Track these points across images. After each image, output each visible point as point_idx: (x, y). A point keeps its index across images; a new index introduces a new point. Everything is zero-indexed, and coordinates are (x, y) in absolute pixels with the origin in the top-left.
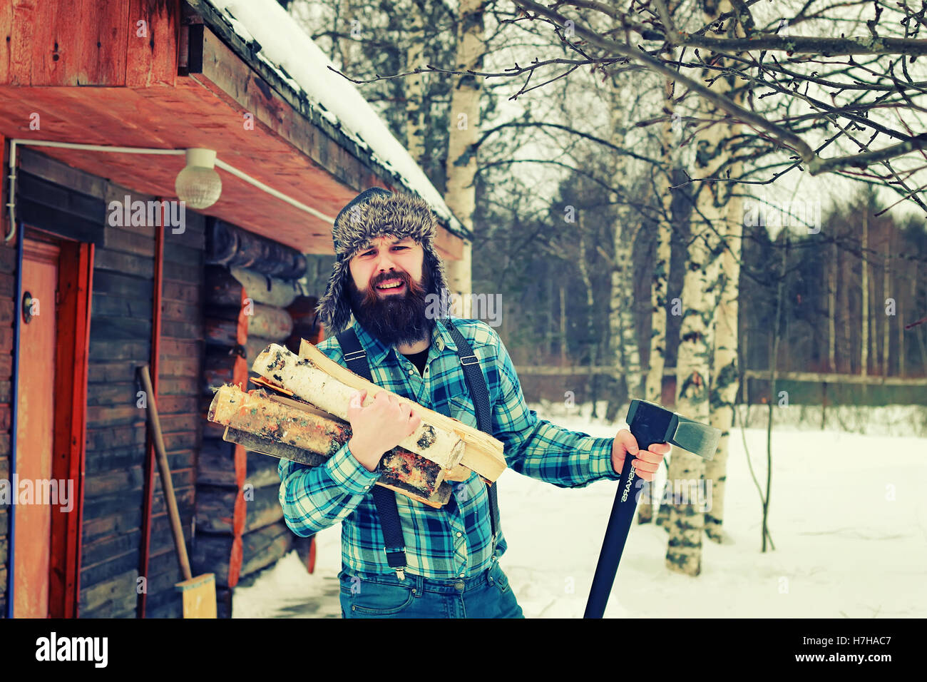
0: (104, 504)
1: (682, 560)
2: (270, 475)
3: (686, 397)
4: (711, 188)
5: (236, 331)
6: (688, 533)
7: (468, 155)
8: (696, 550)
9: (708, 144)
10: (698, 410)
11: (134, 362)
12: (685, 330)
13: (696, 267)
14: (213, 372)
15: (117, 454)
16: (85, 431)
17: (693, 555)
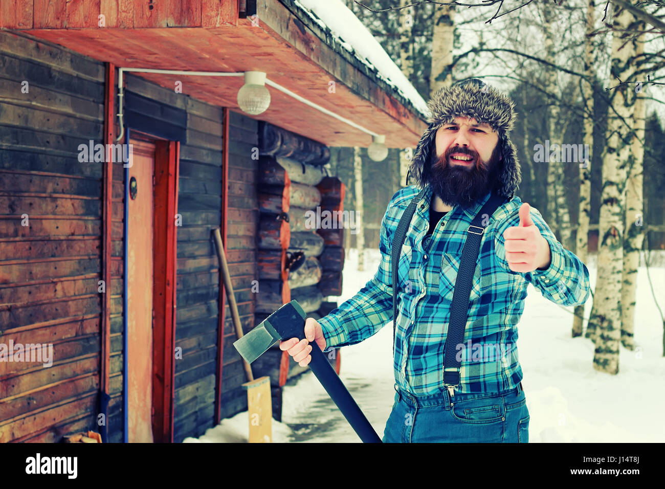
0: (190, 327)
1: (605, 363)
2: (307, 306)
3: (606, 245)
4: (623, 93)
5: (281, 203)
6: (609, 343)
7: (445, 73)
8: (615, 356)
9: (619, 61)
10: (615, 254)
11: (209, 226)
12: (605, 196)
13: (612, 151)
14: (266, 233)
15: (199, 292)
16: (176, 276)
17: (613, 359)
